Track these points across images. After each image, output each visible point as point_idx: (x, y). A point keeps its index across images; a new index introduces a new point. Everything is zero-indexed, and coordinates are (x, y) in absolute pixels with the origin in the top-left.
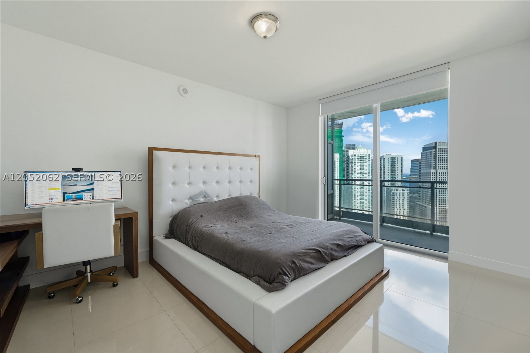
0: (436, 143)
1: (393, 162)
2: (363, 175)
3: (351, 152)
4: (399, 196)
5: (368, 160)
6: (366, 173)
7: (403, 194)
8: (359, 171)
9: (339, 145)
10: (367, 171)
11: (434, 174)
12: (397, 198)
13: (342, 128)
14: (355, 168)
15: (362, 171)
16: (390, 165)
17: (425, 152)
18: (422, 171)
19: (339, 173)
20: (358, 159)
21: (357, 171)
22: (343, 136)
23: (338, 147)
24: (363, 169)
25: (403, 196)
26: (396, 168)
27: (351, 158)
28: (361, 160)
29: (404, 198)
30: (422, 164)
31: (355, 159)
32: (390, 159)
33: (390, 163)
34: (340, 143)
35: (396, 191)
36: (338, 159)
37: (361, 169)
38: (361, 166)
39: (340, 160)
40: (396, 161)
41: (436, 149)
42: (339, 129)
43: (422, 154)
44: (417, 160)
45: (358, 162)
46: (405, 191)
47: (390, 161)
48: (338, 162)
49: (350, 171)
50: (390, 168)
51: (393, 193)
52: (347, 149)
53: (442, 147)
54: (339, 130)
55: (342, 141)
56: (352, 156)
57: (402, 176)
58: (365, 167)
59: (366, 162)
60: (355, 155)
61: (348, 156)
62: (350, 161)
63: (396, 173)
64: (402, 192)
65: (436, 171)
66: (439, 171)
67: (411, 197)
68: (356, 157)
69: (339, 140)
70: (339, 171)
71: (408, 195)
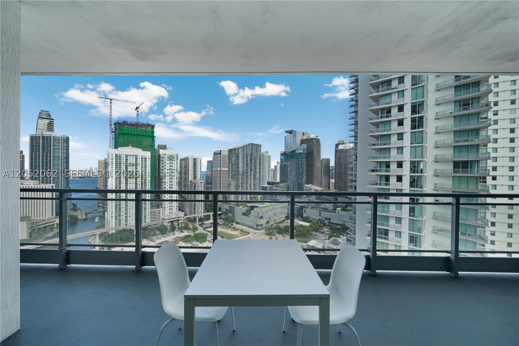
0: (221, 151)
1: (195, 162)
2: (172, 172)
3: (162, 152)
4: (199, 187)
5: (176, 159)
6: (174, 170)
7: (201, 185)
8: (169, 168)
9: (151, 144)
10: (175, 168)
11: (219, 171)
12: (197, 188)
13: (154, 130)
14: (165, 165)
15: (171, 168)
16: (193, 164)
17: (215, 156)
18: (213, 169)
19: (150, 169)
20: (168, 157)
21: (167, 168)
22: (155, 137)
23: (150, 146)
24: (172, 166)
25: (201, 186)
26: (197, 166)
27: (161, 156)
28: (170, 159)
29: (202, 188)
30: (214, 164)
31: (165, 157)
32: (193, 159)
33: (193, 162)
34: (151, 143)
35: (196, 183)
36: (149, 157)
37: (170, 166)
38: (170, 163)
39: (151, 157)
40: (197, 161)
41: (221, 155)
42: (151, 129)
43: (213, 157)
44: (211, 161)
45: (168, 160)
46: (202, 183)
47: (193, 161)
48: (149, 159)
49: (161, 168)
50: (193, 166)
51: (195, 185)
52: (160, 148)
53: (224, 154)
54: (151, 131)
55: (154, 141)
56: (163, 154)
57: (201, 173)
58: (173, 165)
59: (175, 161)
60: (165, 154)
61: (160, 155)
62: (161, 159)
63: (197, 170)
64: (200, 183)
65: (221, 169)
66: (222, 169)
67: (206, 187)
68: (166, 156)
69: (151, 139)
70: (150, 167)
71: (204, 186)
